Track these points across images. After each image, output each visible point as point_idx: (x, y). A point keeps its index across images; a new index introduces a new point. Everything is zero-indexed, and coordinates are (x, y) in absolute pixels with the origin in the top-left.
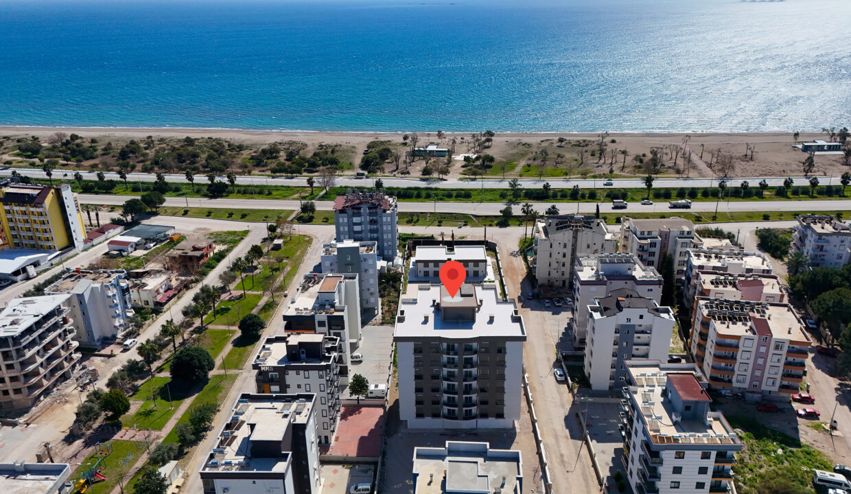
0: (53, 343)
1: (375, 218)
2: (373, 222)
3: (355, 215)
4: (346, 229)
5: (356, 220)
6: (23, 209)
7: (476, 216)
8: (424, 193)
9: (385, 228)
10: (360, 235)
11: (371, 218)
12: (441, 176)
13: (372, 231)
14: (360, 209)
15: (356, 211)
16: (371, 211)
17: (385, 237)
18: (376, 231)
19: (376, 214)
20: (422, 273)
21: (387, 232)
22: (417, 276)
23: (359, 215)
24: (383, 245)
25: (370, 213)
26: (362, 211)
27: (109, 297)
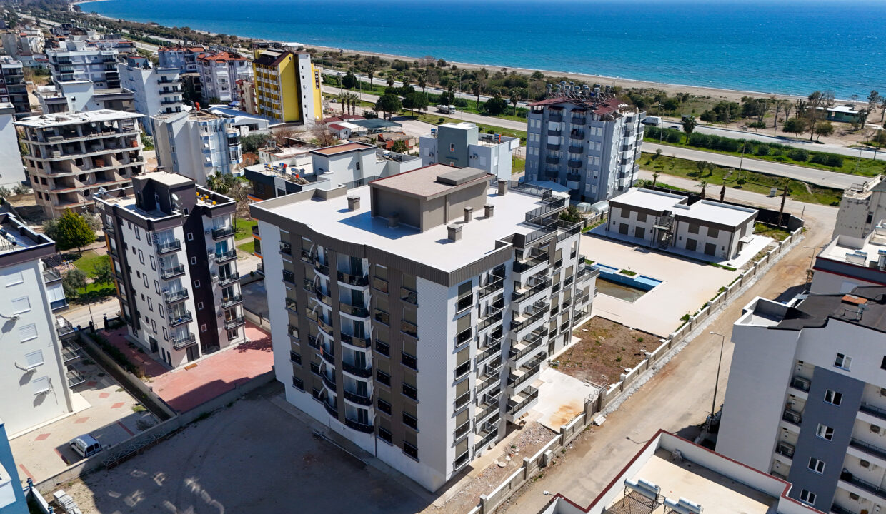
0: (105, 160)
1: (581, 127)
2: (576, 134)
3: (553, 118)
4: (538, 139)
5: (552, 126)
6: (265, 71)
7: (814, 186)
8: (756, 150)
9: (592, 146)
10: (557, 153)
11: (576, 126)
12: (815, 138)
13: (573, 149)
14: (561, 108)
15: (556, 112)
16: (577, 114)
17: (590, 162)
18: (580, 150)
19: (583, 121)
20: (618, 226)
21: (596, 154)
22: (608, 229)
23: (560, 119)
24: (586, 174)
25: (574, 117)
26: (565, 112)
27: (201, 138)
